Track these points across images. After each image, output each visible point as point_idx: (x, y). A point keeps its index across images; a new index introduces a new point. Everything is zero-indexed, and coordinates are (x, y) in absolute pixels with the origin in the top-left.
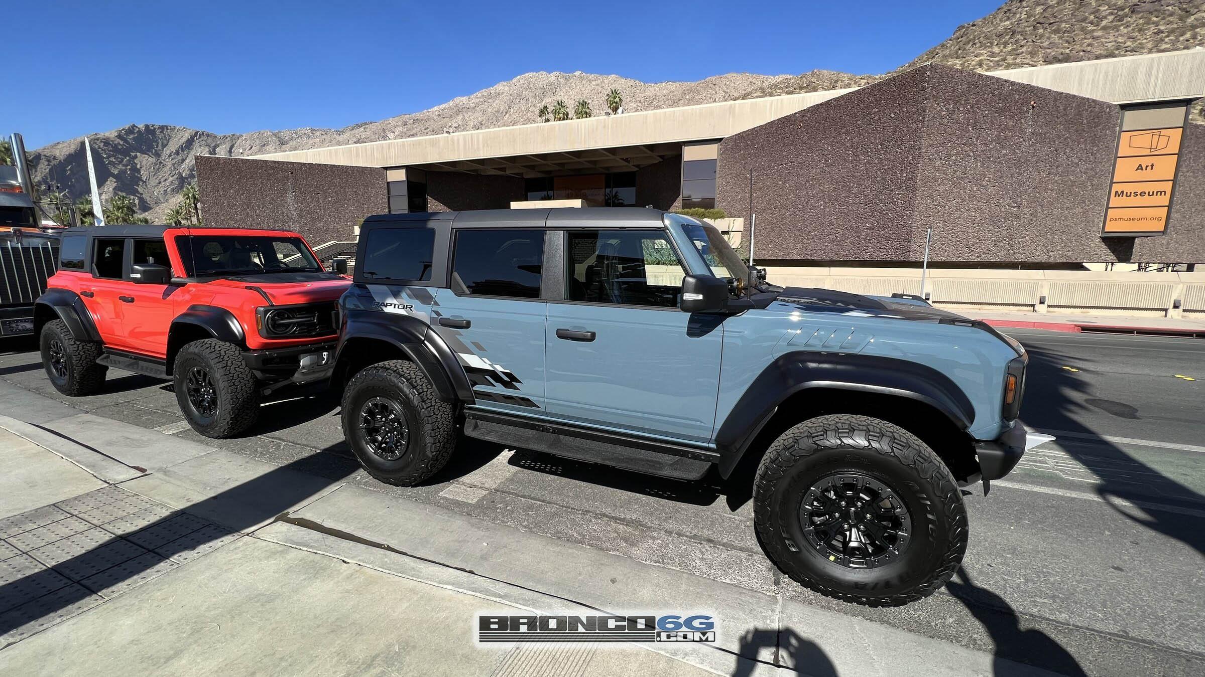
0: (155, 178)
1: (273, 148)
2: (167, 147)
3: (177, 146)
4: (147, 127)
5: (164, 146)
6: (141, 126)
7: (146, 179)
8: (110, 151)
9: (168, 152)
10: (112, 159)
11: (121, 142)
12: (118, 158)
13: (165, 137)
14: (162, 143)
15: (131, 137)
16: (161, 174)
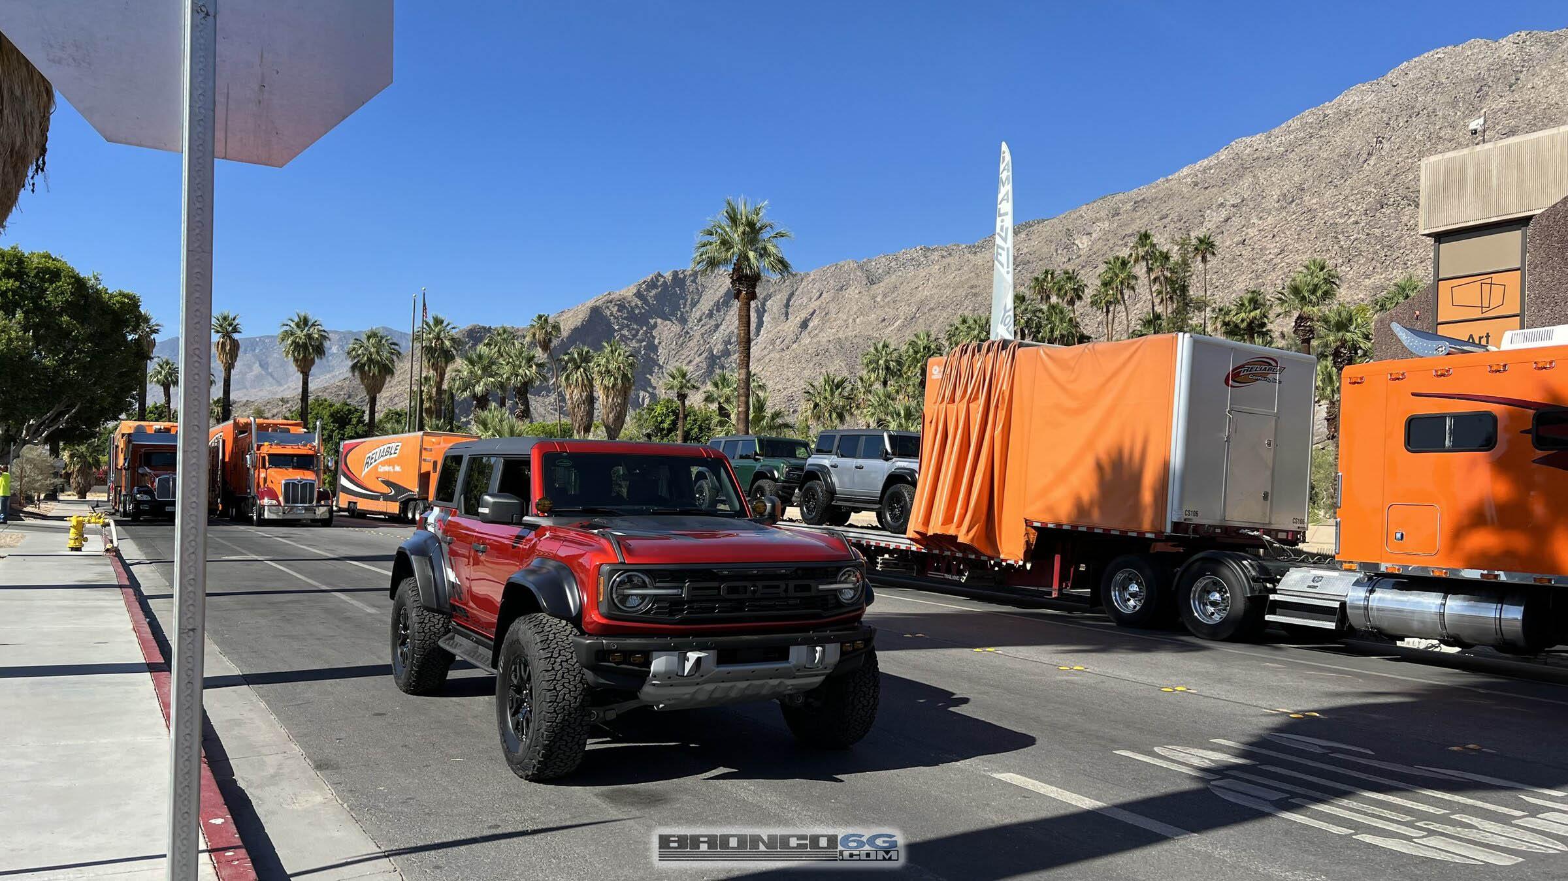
0: (675, 359)
1: (857, 291)
2: (698, 306)
3: (712, 303)
4: (675, 274)
5: (694, 304)
6: (668, 275)
7: (664, 363)
8: (625, 318)
9: (698, 315)
10: (625, 332)
11: (640, 303)
12: (633, 329)
13: (697, 289)
14: (692, 299)
15: (654, 292)
16: (686, 352)
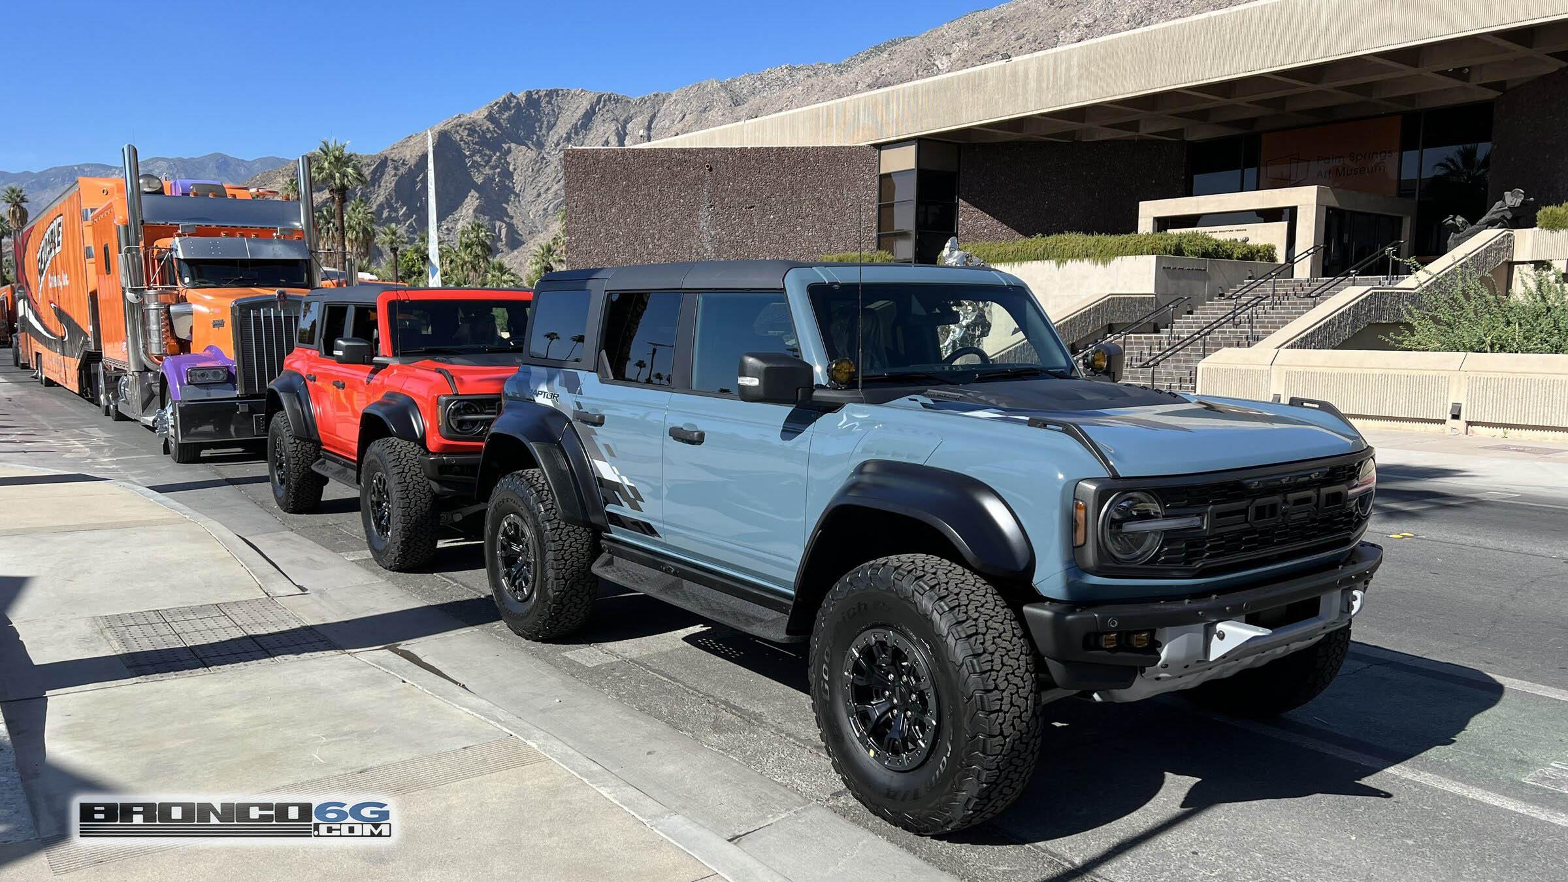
0: (532, 187)
1: (720, 113)
2: (555, 129)
3: (569, 126)
4: (529, 94)
5: (551, 127)
6: (521, 96)
7: (520, 191)
8: (476, 143)
9: (555, 138)
10: (477, 158)
11: (491, 127)
12: (485, 155)
13: (553, 110)
14: (549, 122)
15: (506, 115)
16: (542, 179)
